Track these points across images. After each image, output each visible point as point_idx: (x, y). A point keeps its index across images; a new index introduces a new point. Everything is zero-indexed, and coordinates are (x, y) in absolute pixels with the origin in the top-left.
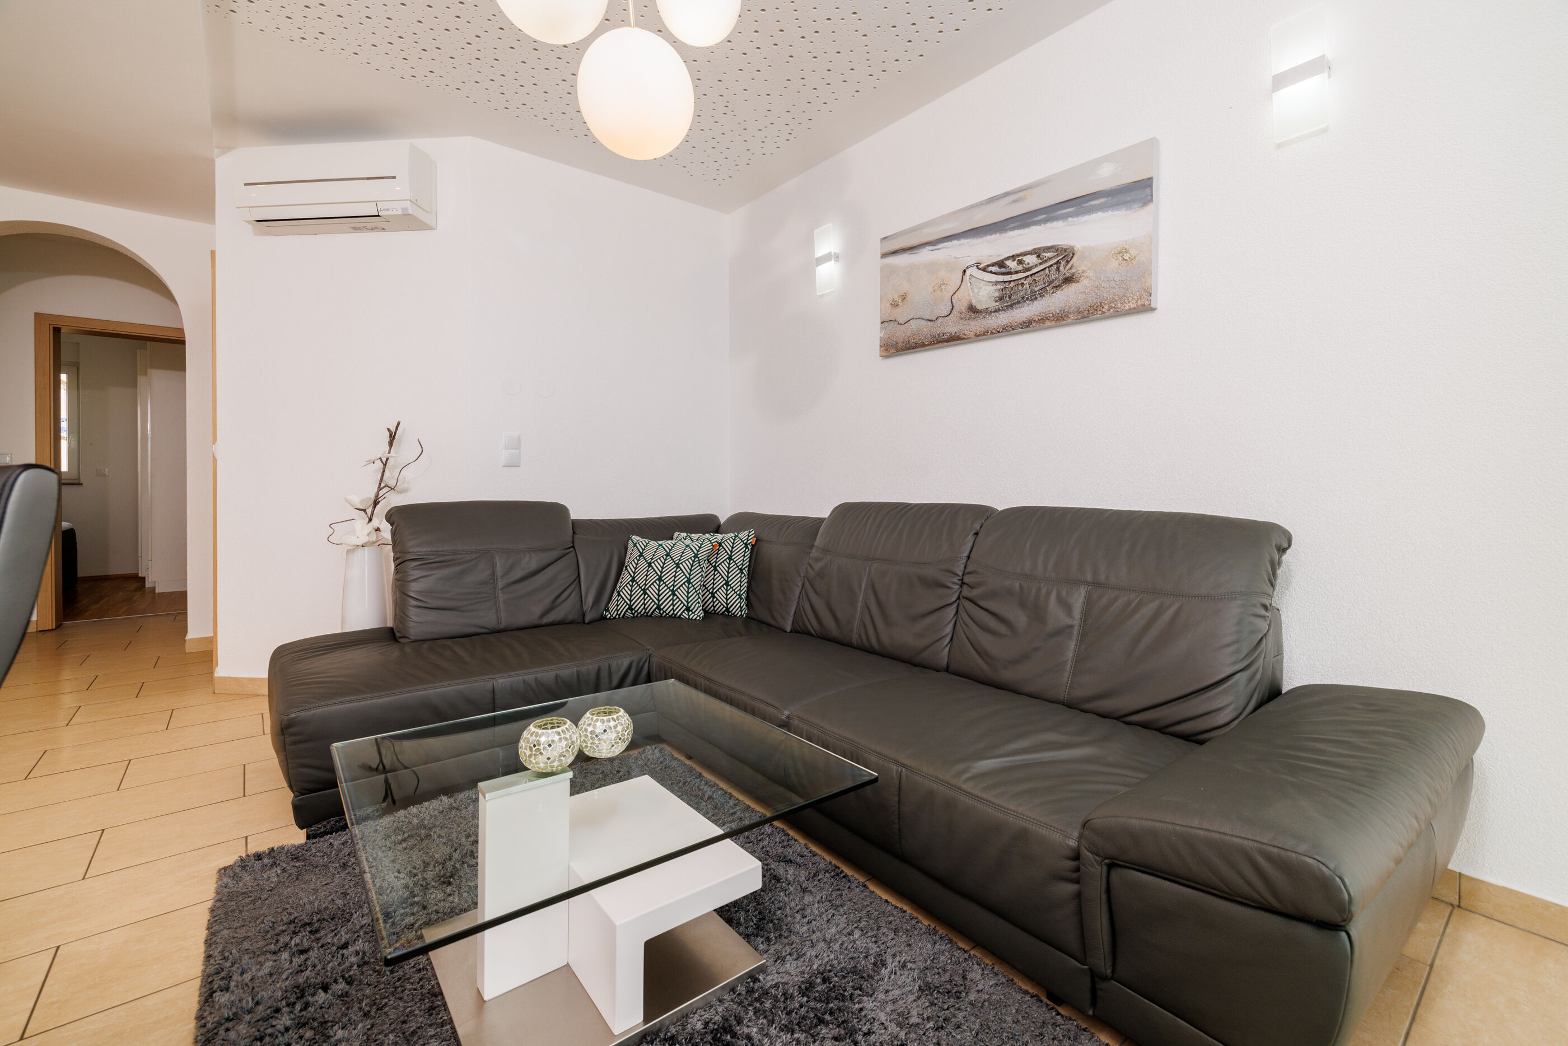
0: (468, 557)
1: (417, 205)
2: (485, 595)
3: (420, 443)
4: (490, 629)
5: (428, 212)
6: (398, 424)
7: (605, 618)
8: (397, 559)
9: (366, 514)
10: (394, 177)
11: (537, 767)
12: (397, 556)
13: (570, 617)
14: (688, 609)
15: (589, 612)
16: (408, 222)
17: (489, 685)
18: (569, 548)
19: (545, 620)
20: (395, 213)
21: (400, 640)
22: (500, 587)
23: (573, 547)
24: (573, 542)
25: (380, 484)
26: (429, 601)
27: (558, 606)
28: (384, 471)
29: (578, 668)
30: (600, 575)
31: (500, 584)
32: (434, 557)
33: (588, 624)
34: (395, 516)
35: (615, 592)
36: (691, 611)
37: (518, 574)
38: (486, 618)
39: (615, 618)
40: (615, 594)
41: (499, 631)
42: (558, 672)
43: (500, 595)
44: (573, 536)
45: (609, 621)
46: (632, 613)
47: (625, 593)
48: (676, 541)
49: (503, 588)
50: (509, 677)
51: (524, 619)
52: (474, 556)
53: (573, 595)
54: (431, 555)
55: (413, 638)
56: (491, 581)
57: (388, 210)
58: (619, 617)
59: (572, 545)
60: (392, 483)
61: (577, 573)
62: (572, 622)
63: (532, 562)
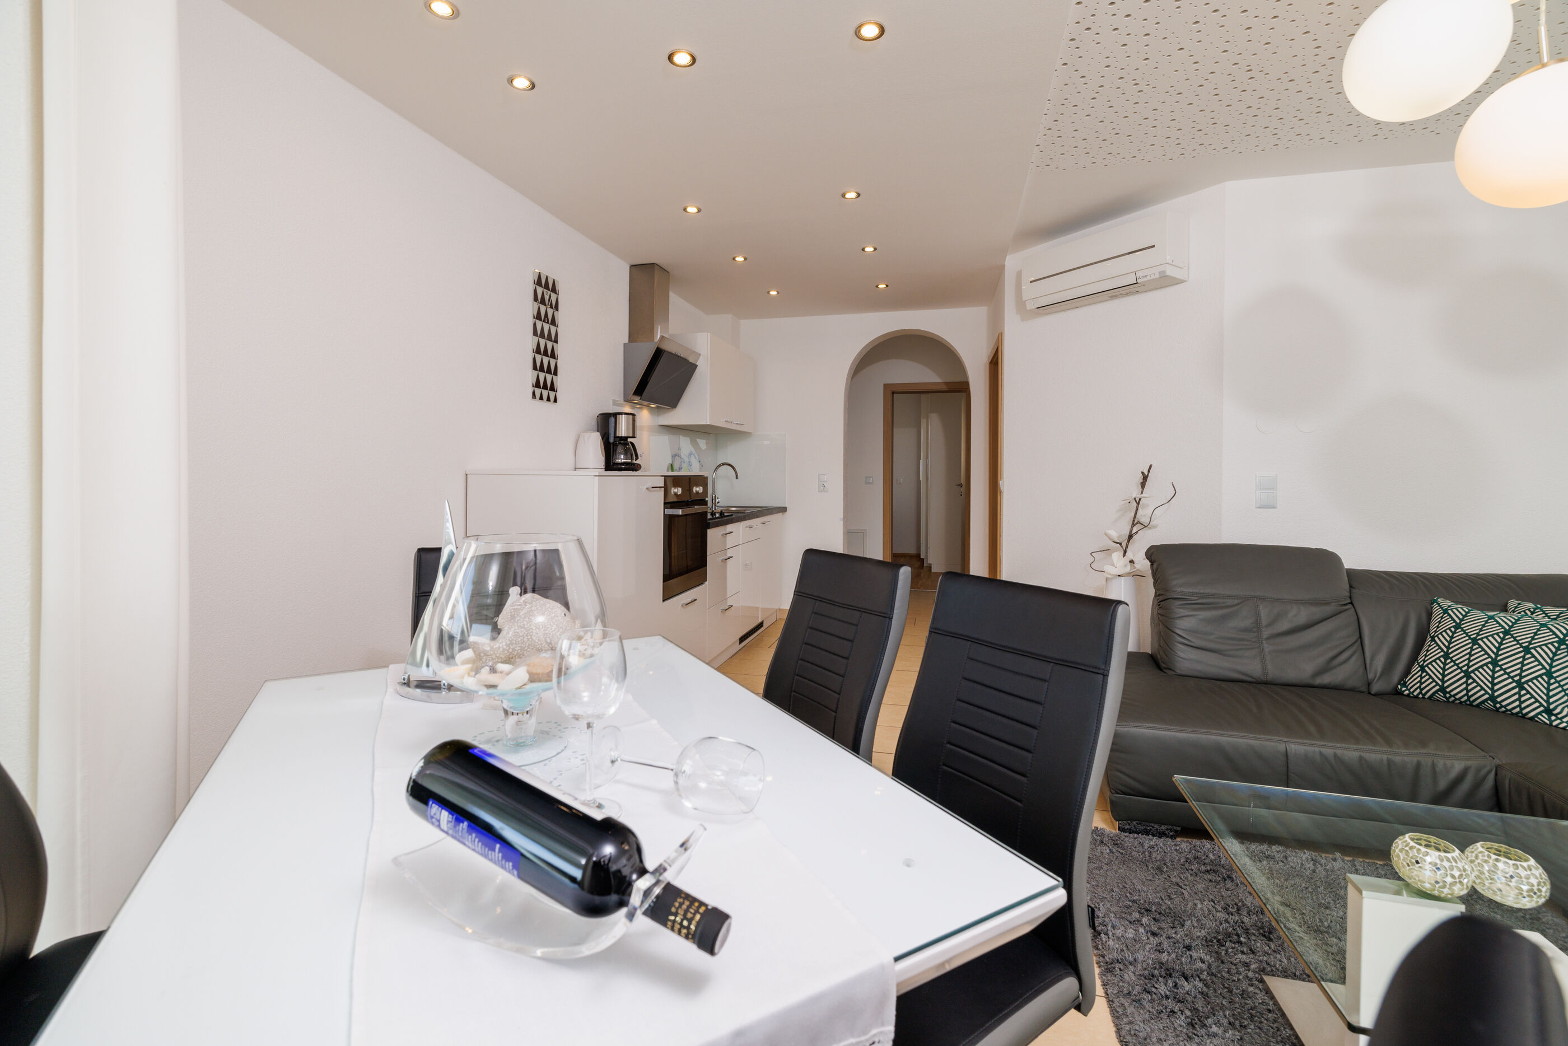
0: (1230, 602)
1: (1174, 266)
2: (1248, 643)
3: (1174, 486)
4: (1255, 679)
5: (1181, 268)
6: (1150, 467)
7: (1401, 693)
8: (1159, 595)
9: (1122, 547)
10: (1153, 246)
11: (1420, 885)
12: (1158, 593)
13: (1351, 683)
14: (1549, 712)
15: (1377, 681)
16: (1165, 281)
17: (1281, 747)
18: (1346, 604)
19: (1318, 681)
20: (1153, 277)
21: (1165, 671)
22: (1265, 636)
23: (1351, 603)
24: (1350, 598)
25: (1134, 521)
26: (1193, 640)
27: (1335, 667)
28: (1137, 510)
29: (1390, 757)
30: (1391, 640)
31: (1266, 633)
32: (1196, 598)
33: (1374, 695)
34: (1154, 554)
35: (1416, 666)
36: (1556, 715)
37: (1284, 625)
38: (1250, 666)
39: (1416, 697)
40: (1416, 668)
41: (1266, 683)
42: (1363, 754)
43: (1265, 645)
44: (1350, 590)
45: (1406, 698)
46: (1445, 697)
47: (1435, 670)
48: (1519, 616)
49: (1267, 639)
50: (1304, 744)
51: (1291, 674)
52: (1236, 602)
53: (1354, 659)
54: (1192, 596)
55: (1179, 672)
56: (1255, 630)
57: (1146, 276)
58: (1423, 698)
59: (1349, 601)
60: (1145, 520)
61: (1358, 633)
62: (1352, 690)
63: (1301, 615)
